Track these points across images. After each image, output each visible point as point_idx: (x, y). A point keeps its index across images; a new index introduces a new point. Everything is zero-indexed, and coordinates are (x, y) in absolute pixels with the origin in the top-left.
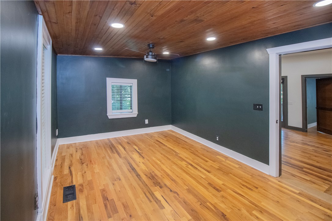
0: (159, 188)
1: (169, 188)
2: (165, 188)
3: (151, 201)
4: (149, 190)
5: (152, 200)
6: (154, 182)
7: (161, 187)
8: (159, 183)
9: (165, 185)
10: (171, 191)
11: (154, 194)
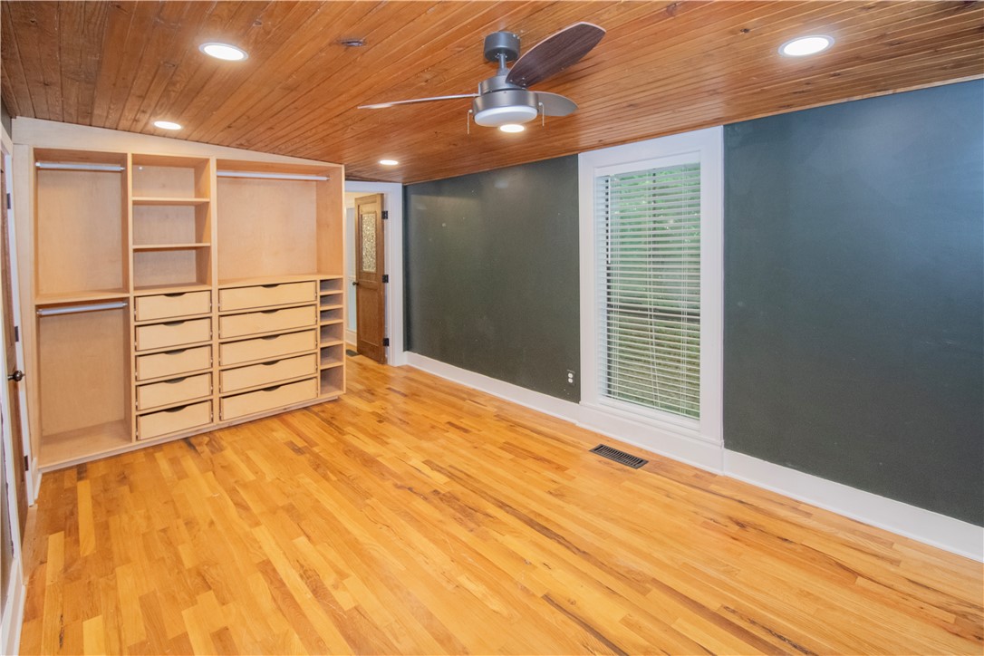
0: (439, 490)
1: (415, 493)
2: (427, 490)
3: (451, 466)
4: (462, 482)
5: (450, 469)
6: (458, 500)
7: (436, 492)
8: (441, 499)
9: (425, 499)
10: (410, 489)
11: (449, 477)
